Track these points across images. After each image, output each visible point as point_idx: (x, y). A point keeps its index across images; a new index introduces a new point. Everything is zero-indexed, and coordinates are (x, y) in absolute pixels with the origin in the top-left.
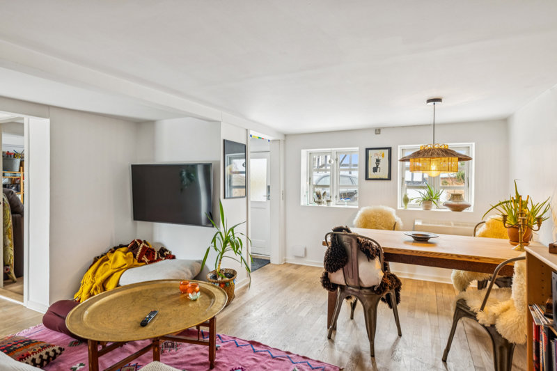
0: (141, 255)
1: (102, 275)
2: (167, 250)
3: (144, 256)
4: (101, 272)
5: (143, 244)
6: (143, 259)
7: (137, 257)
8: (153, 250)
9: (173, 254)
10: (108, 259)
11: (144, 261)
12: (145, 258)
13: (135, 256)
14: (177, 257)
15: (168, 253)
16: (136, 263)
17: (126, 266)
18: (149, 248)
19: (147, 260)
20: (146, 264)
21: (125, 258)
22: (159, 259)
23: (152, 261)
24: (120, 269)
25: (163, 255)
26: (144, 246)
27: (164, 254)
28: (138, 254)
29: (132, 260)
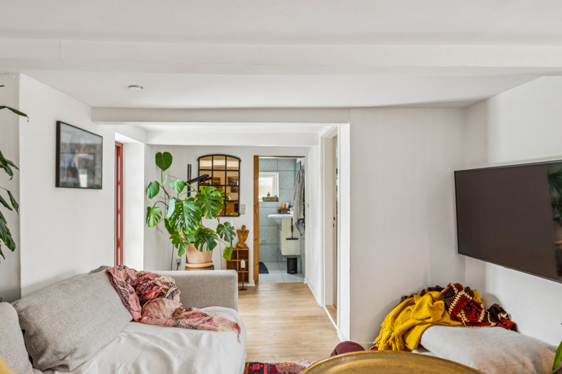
0: (457, 309)
1: (402, 323)
2: (503, 311)
3: (463, 312)
4: (402, 319)
5: (463, 293)
6: (459, 315)
7: (450, 310)
8: (478, 305)
9: (513, 320)
10: (414, 304)
11: (459, 320)
12: (462, 315)
13: (447, 308)
14: (519, 328)
15: (504, 316)
16: (447, 319)
17: (431, 320)
18: (472, 301)
19: (465, 319)
20: (463, 325)
21: (430, 308)
22: (485, 323)
23: (473, 323)
24: (423, 322)
25: (495, 318)
26: (463, 296)
27: (497, 316)
28: (452, 307)
29: (441, 313)
